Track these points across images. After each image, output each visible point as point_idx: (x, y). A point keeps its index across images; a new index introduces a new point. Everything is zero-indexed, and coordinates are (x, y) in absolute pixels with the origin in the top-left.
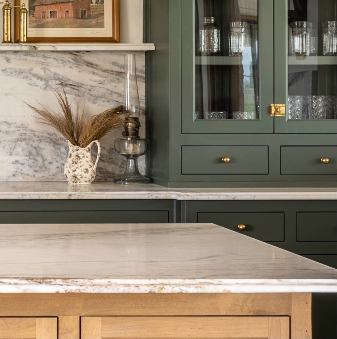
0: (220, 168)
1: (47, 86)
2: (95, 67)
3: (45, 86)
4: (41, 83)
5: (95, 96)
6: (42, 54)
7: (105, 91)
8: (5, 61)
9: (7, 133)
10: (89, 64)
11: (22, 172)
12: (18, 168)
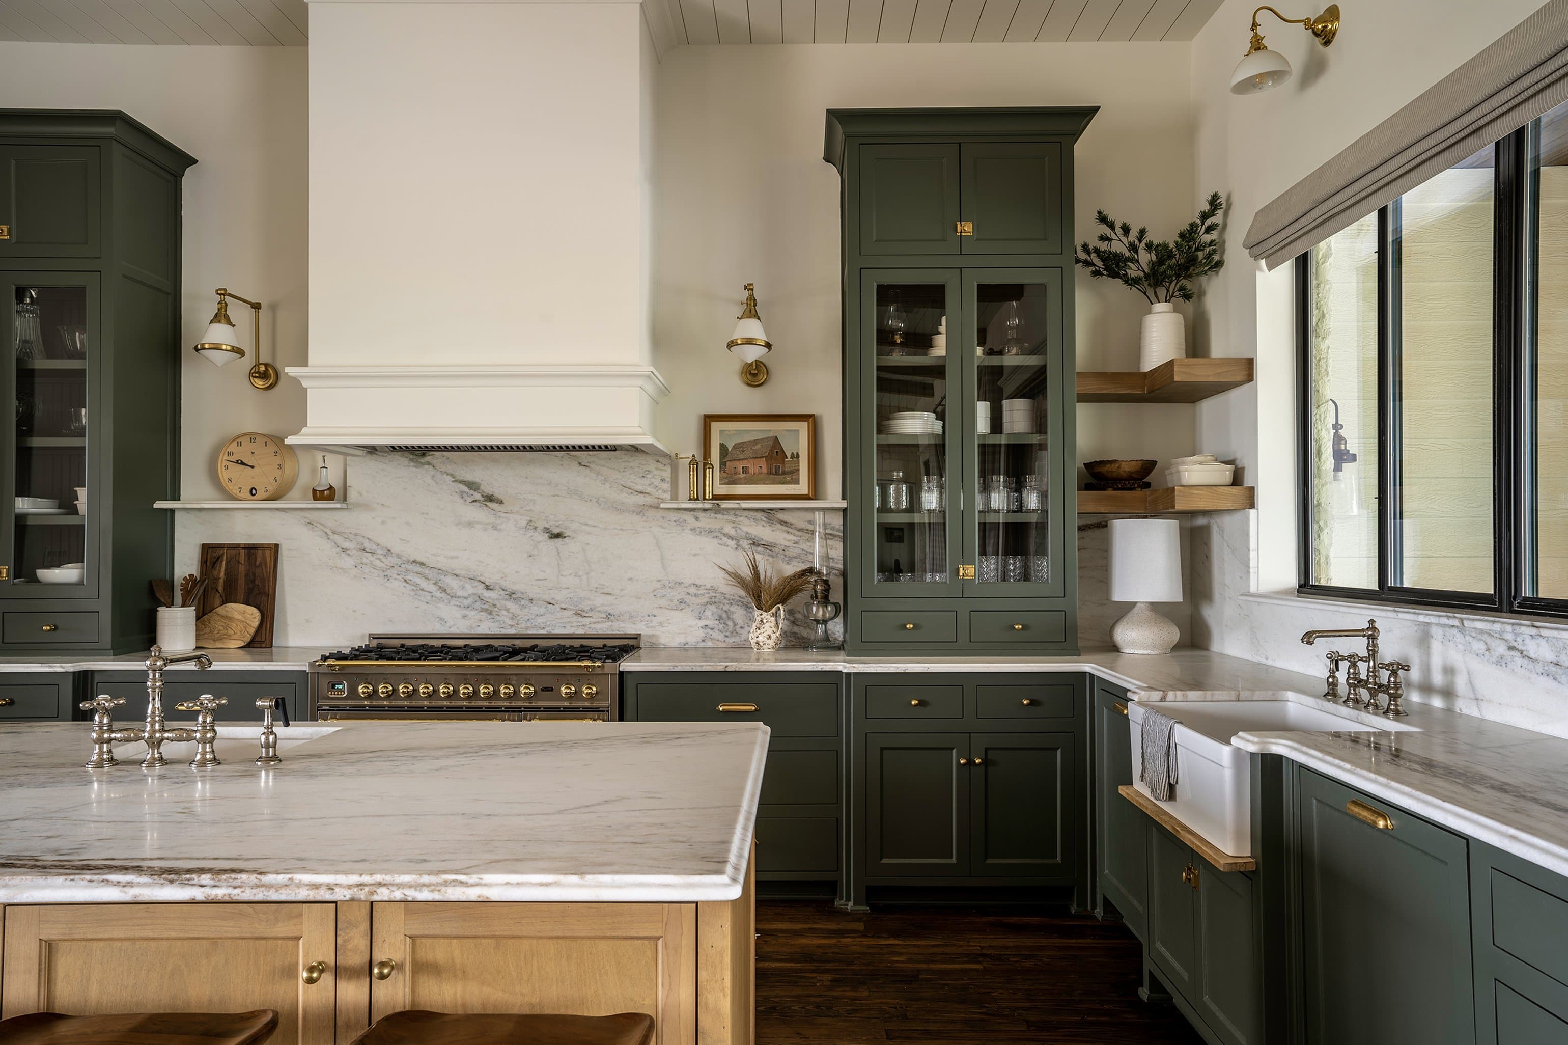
1: (738, 546)
2: (789, 525)
3: (736, 546)
4: (732, 543)
5: (789, 557)
6: (733, 512)
7: (800, 551)
8: (694, 520)
9: (696, 595)
10: (783, 522)
11: (712, 637)
12: (707, 633)
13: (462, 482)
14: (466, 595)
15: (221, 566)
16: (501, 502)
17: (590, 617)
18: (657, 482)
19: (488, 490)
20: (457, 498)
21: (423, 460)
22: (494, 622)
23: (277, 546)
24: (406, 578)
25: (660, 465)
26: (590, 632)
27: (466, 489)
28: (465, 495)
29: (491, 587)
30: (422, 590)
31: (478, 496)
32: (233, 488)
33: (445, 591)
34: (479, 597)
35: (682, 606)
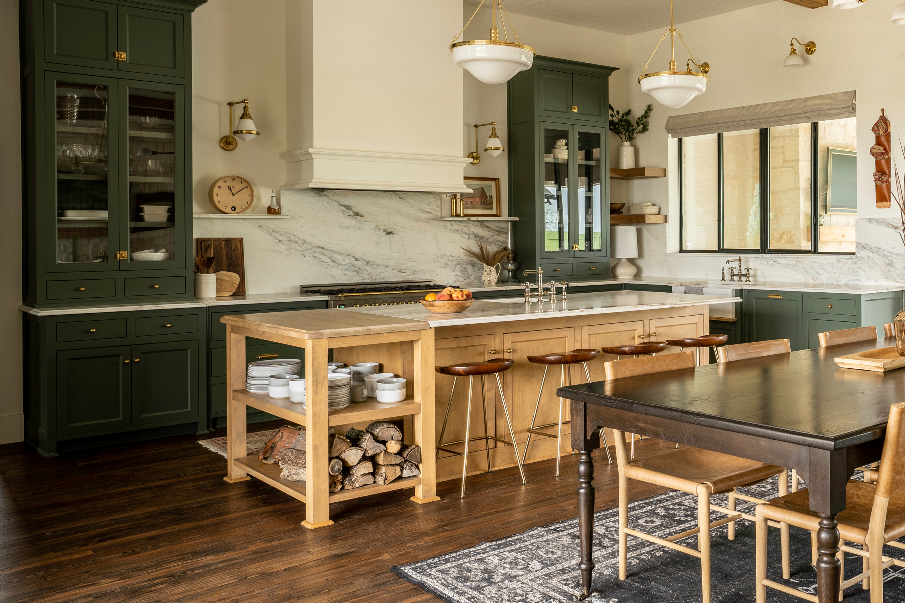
0: (555, 274)
1: (469, 238)
2: (489, 228)
4: (467, 236)
5: (490, 242)
7: (494, 240)
9: (452, 261)
10: (487, 227)
11: (459, 280)
13: (342, 205)
14: (345, 263)
15: (211, 251)
16: (362, 216)
17: (406, 272)
18: (435, 207)
19: (356, 210)
20: (340, 214)
21: (322, 194)
22: (360, 277)
23: (242, 238)
24: (315, 255)
25: (436, 200)
26: (406, 280)
27: (344, 209)
28: (344, 212)
29: (358, 259)
30: (323, 261)
31: (351, 213)
32: (221, 207)
33: (335, 262)
34: (352, 264)
35: (446, 266)
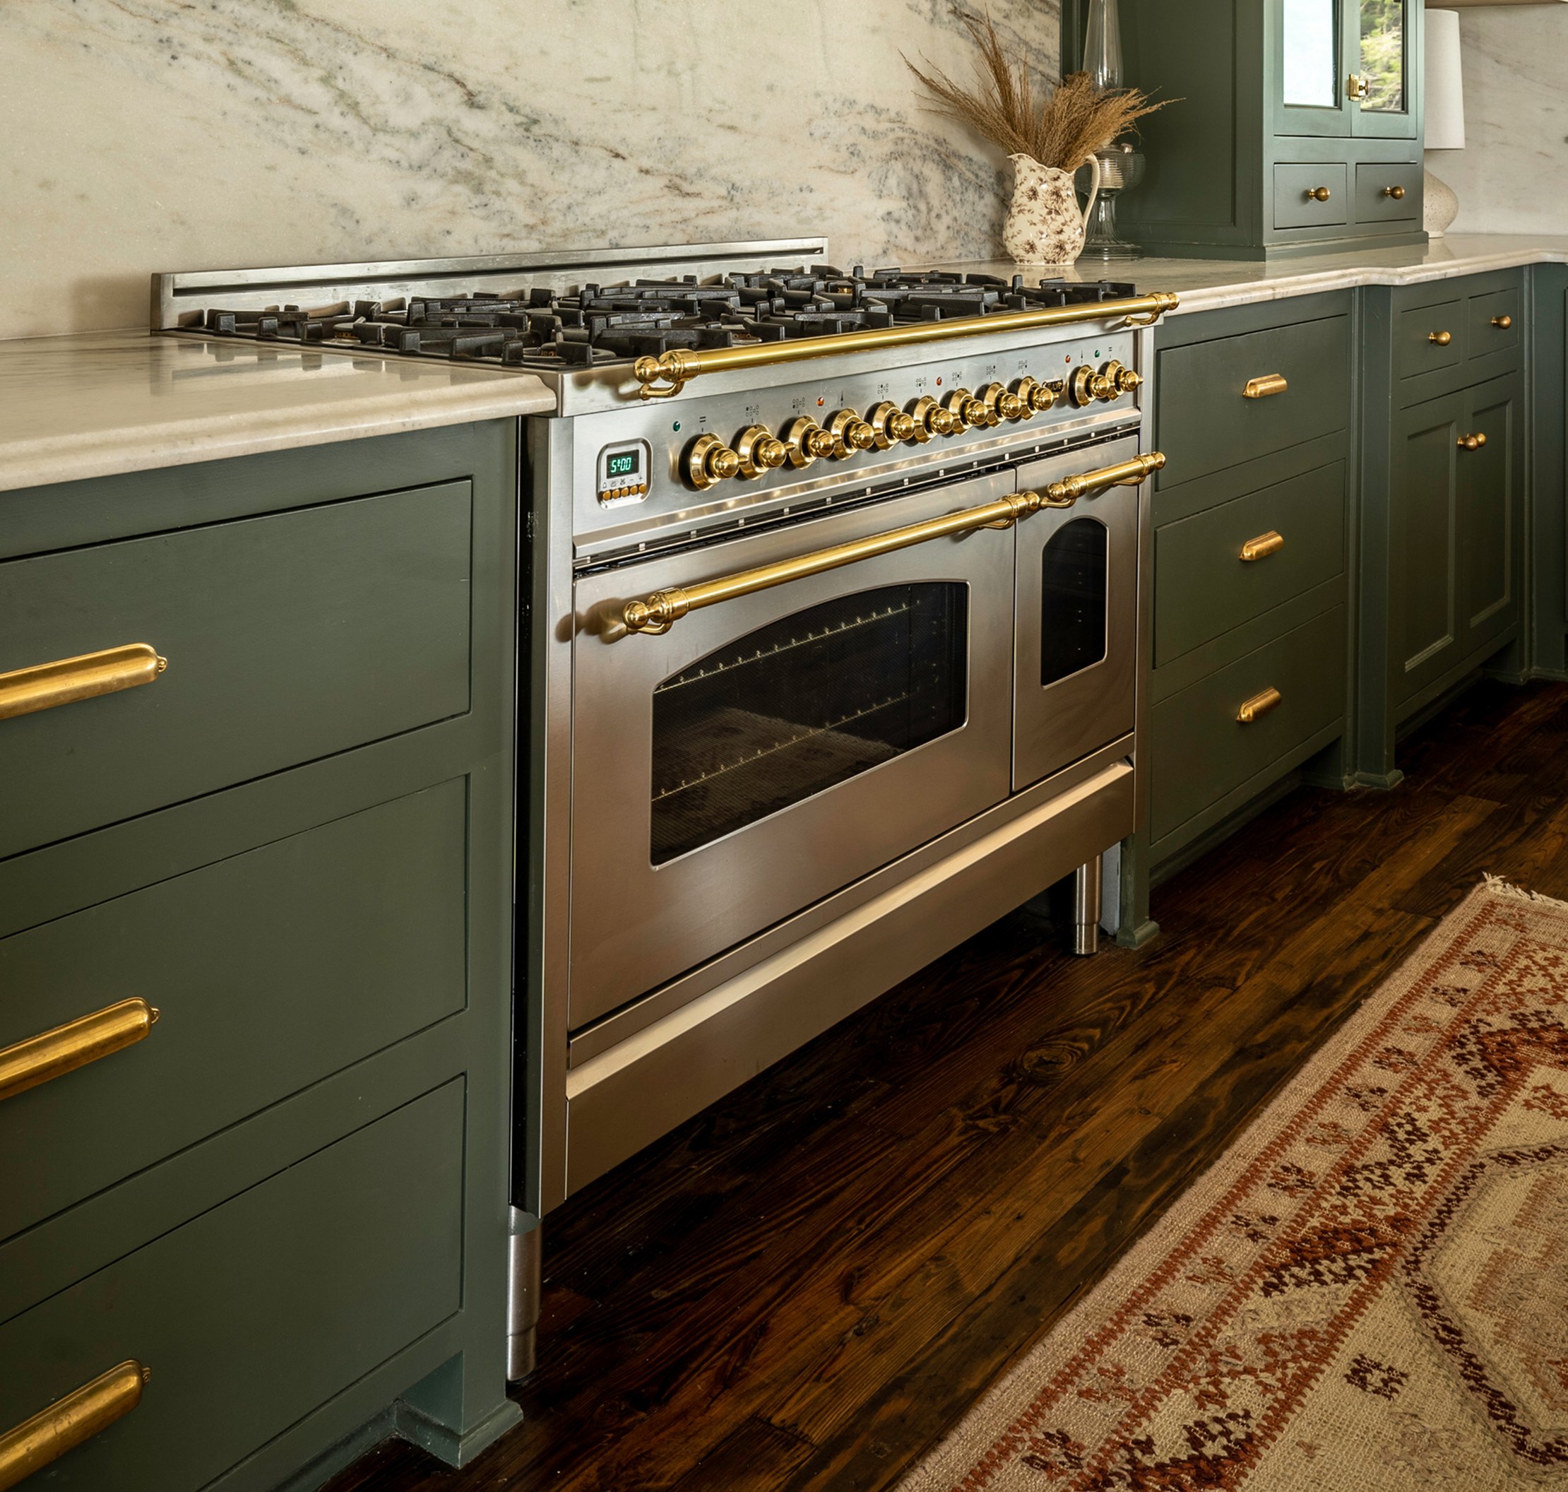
1: (935, 15)
9: (875, 136)
12: (891, 233)
14: (412, 122)
17: (698, 195)
22: (487, 218)
29: (481, 99)
33: (354, 106)
34: (449, 133)
35: (854, 163)
